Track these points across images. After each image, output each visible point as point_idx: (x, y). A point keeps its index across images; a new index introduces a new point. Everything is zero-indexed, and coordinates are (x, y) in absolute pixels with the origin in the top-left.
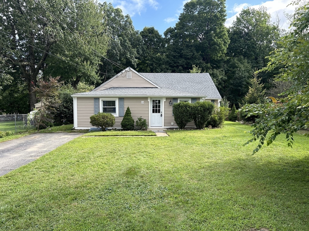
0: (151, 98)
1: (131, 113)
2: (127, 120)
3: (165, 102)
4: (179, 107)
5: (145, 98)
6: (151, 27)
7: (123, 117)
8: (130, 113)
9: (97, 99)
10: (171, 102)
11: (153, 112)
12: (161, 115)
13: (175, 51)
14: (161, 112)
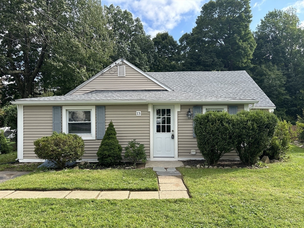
0: (154, 105)
1: (117, 132)
2: (107, 147)
3: (178, 112)
4: (206, 121)
5: (143, 106)
6: (164, 32)
7: (101, 141)
8: (113, 132)
9: (58, 108)
10: (189, 112)
11: (158, 131)
12: (173, 137)
13: (192, 58)
14: (173, 131)
